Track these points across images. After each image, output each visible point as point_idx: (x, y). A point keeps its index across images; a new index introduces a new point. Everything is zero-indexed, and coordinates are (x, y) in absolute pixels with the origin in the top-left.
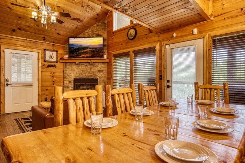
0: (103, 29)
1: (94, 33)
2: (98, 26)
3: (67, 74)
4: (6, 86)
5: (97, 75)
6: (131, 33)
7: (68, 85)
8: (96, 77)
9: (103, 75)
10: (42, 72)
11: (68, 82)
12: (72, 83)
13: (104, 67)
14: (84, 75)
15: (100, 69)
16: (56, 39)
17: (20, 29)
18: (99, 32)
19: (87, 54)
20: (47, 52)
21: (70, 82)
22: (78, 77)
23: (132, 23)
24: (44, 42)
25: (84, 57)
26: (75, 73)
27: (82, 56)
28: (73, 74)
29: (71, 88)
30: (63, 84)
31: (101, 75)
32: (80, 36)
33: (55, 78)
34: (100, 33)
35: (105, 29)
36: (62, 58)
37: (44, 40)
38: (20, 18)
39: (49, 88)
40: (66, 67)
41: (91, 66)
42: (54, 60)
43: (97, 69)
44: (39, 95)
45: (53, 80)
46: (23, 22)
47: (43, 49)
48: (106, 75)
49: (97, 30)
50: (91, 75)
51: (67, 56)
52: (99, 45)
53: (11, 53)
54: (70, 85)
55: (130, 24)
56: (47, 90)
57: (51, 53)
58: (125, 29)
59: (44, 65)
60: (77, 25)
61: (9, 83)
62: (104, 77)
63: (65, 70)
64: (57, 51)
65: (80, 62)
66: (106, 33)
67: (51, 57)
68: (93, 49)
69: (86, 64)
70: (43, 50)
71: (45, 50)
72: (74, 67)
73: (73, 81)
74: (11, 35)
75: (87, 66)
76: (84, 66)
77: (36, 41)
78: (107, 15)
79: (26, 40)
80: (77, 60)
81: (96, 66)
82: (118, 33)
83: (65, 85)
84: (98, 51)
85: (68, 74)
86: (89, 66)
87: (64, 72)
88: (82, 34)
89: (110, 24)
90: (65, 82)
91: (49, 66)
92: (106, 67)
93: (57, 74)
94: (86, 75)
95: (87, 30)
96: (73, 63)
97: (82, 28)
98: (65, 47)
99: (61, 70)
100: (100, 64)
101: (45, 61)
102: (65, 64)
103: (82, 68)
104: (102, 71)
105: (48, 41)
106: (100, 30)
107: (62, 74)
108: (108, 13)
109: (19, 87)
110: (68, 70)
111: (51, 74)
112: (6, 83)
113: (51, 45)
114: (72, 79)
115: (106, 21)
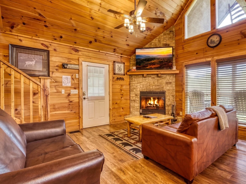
0: (170, 38)
1: (161, 42)
2: (165, 34)
3: (133, 87)
4: (83, 100)
5: (165, 87)
6: (213, 40)
7: (134, 98)
8: (164, 90)
9: (171, 88)
10: (112, 85)
11: (134, 95)
12: (139, 96)
13: (172, 79)
14: (151, 87)
15: (168, 81)
16: (125, 51)
17: (96, 41)
18: (166, 41)
19: (155, 65)
20: (117, 64)
21: (136, 95)
22: (144, 89)
23: (214, 28)
24: (114, 54)
25: (151, 69)
26: (142, 86)
27: (149, 67)
28: (139, 87)
29: (137, 102)
30: (129, 97)
31: (169, 88)
32: (147, 46)
33: (123, 92)
34: (168, 42)
35: (173, 38)
36: (130, 70)
37: (114, 51)
38: (99, 28)
39: (118, 102)
40: (132, 79)
41: (158, 78)
42: (122, 72)
43: (164, 81)
44: (110, 109)
45: (122, 93)
46: (100, 33)
47: (113, 61)
48: (175, 88)
49: (164, 39)
50: (158, 87)
51: (135, 68)
52: (168, 55)
53: (88, 66)
54: (137, 99)
55: (211, 30)
56: (116, 103)
57: (120, 65)
58: (202, 36)
59: (114, 78)
60: (146, 35)
61: (86, 97)
62: (172, 90)
63: (131, 83)
64: (124, 63)
65: (147, 74)
66: (174, 42)
67: (120, 69)
68: (162, 59)
69: (152, 76)
70: (113, 63)
71: (114, 62)
72: (141, 79)
73: (139, 94)
74: (88, 47)
75: (154, 78)
76: (150, 78)
77: (107, 53)
78: (175, 22)
79: (99, 52)
80: (145, 72)
81: (163, 78)
82: (193, 41)
83: (131, 98)
84: (167, 62)
85: (135, 87)
86: (156, 78)
87: (131, 84)
88: (148, 44)
89: (181, 31)
90: (131, 95)
91: (118, 79)
92: (174, 79)
93: (124, 87)
94: (153, 88)
95: (153, 39)
96: (140, 76)
97: (150, 38)
98: (131, 58)
99: (128, 83)
100: (169, 76)
101: (114, 74)
102: (132, 77)
103: (150, 80)
104: (171, 83)
105: (117, 53)
106: (167, 39)
107: (128, 87)
108: (176, 20)
109: (94, 101)
110: (134, 82)
111: (120, 88)
112: (84, 97)
113: (119, 57)
114: (139, 93)
115: (174, 29)
